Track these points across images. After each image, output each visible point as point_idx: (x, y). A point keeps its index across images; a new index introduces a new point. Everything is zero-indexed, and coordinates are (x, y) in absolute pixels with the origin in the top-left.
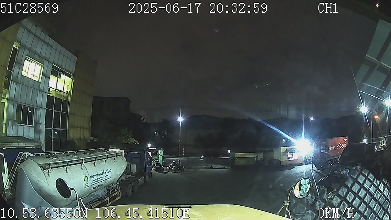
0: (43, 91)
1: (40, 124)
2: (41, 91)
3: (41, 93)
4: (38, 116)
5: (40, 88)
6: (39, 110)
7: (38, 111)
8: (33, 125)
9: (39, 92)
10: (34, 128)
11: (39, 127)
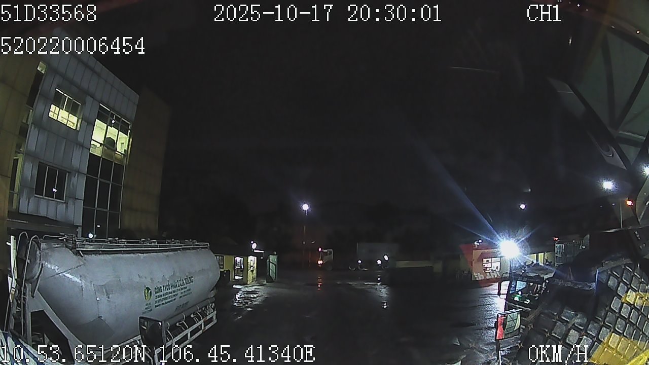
0: (83, 146)
1: (75, 198)
2: (79, 145)
3: (79, 148)
4: (73, 185)
5: (77, 139)
6: (75, 176)
7: (73, 178)
8: (63, 200)
9: (77, 147)
10: (65, 205)
11: (74, 204)
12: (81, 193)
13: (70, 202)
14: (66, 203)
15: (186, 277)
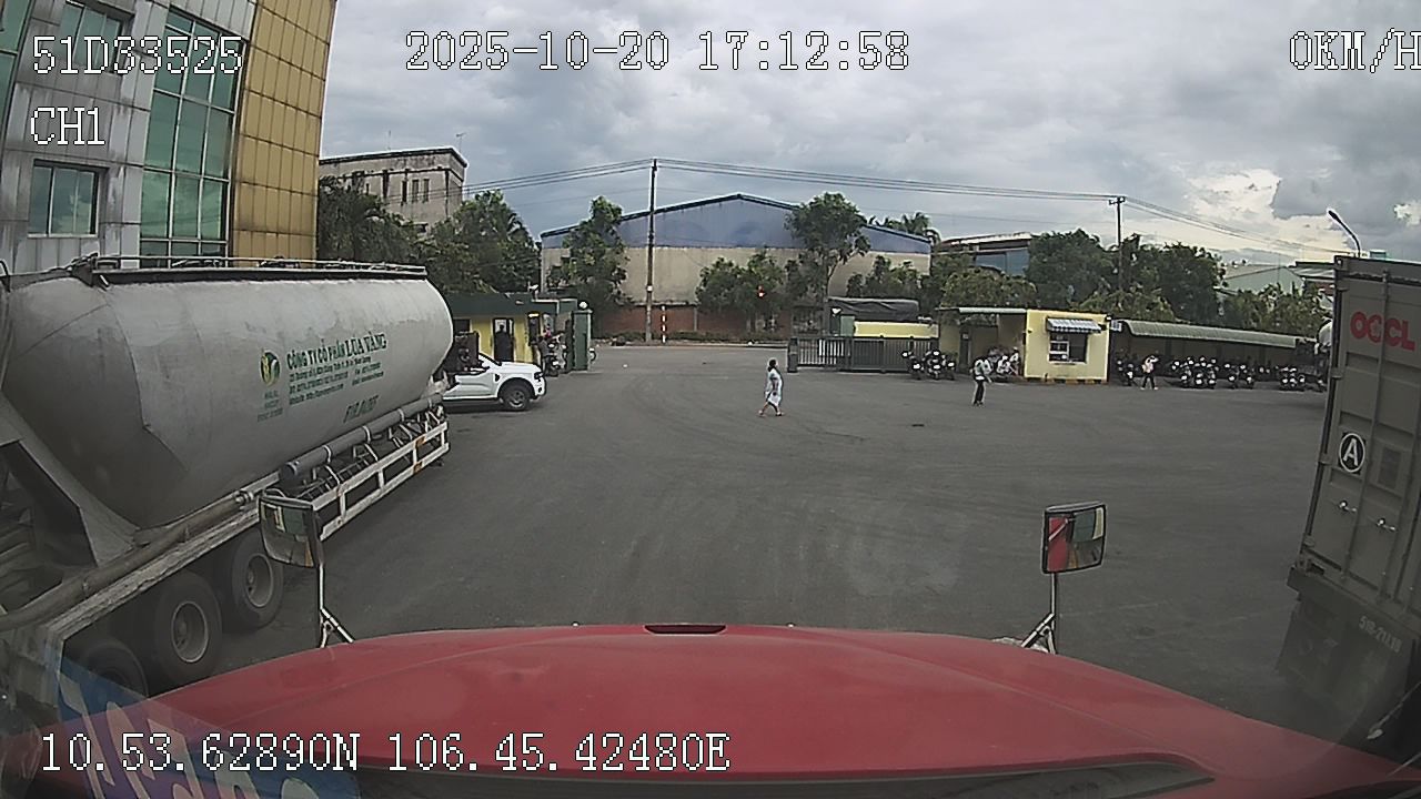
0: (133, 107)
1: (122, 224)
2: (126, 106)
3: (125, 111)
4: (114, 192)
5: (120, 94)
6: (117, 175)
7: (112, 179)
8: (93, 232)
9: (119, 109)
10: (97, 243)
11: (119, 235)
12: (132, 211)
13: (110, 232)
14: (102, 237)
15: (368, 335)
